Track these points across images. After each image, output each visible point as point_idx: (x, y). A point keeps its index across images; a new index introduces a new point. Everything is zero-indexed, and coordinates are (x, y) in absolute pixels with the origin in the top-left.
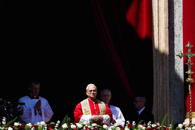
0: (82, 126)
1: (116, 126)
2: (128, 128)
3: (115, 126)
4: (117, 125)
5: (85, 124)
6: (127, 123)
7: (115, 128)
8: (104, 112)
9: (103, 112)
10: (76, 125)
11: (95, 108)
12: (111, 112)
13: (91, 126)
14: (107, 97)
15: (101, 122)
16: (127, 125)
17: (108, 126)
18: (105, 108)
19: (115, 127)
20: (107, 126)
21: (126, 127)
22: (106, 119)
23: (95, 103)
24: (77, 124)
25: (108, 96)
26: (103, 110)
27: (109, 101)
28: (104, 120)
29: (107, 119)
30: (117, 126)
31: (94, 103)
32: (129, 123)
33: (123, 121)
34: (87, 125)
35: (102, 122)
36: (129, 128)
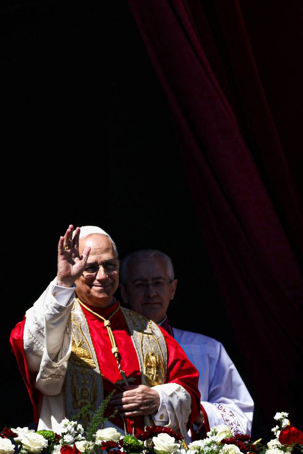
0: (44, 443)
1: (219, 438)
2: (284, 449)
3: (214, 438)
4: (223, 436)
5: (59, 433)
6: (279, 423)
7: (215, 448)
8: (158, 367)
9: (153, 371)
10: (12, 436)
11: (114, 349)
12: (193, 370)
13: (94, 440)
14: (153, 291)
15: (147, 420)
16: (278, 434)
17: (178, 438)
18: (165, 349)
19: (214, 442)
20: (173, 439)
21: (269, 444)
22: (170, 404)
23: (111, 326)
24: (18, 431)
25: (157, 283)
26: (153, 358)
27: (167, 313)
28: (163, 407)
29: (175, 403)
30: (224, 442)
31: (106, 323)
32: (286, 423)
33: (245, 409)
34: (68, 439)
35: (152, 420)
36: (289, 448)
